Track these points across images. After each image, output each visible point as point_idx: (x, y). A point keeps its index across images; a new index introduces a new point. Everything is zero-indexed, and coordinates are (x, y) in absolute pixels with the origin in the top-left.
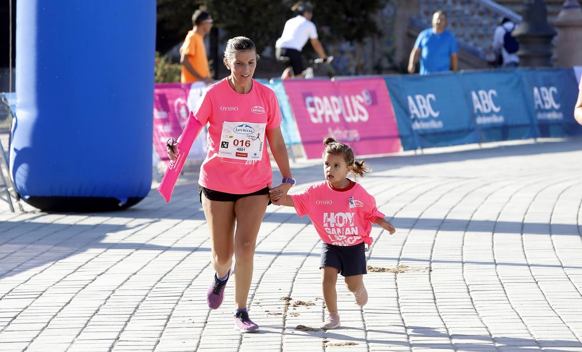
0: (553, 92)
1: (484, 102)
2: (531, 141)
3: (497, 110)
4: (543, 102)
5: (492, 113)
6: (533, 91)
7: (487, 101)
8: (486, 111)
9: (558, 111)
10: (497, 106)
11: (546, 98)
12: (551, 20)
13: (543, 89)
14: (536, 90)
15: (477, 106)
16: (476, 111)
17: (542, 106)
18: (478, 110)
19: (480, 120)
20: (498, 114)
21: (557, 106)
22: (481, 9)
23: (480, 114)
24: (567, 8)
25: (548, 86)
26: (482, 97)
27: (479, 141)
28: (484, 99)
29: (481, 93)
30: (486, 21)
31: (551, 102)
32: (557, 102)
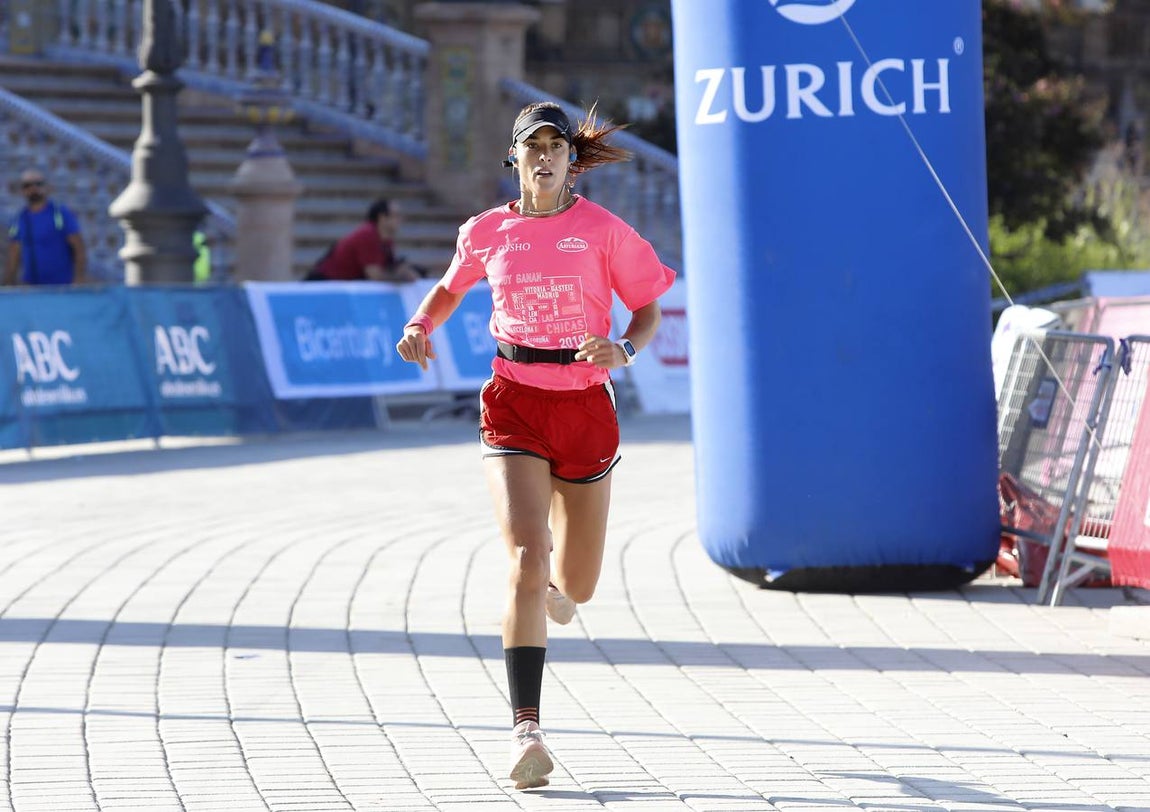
0: (199, 339)
1: (40, 358)
2: (146, 444)
3: (70, 375)
4: (176, 359)
5: (58, 382)
6: (153, 336)
7: (47, 357)
8: (44, 377)
9: (209, 379)
10: (70, 365)
11: (180, 351)
12: (196, 179)
13: (176, 331)
14: (160, 335)
15: (25, 366)
16: (21, 378)
17: (173, 368)
18: (27, 375)
19: (30, 398)
20: (73, 385)
21: (207, 369)
22: (73, 154)
23: (31, 383)
24: (258, 155)
25: (187, 323)
26: (35, 347)
27: (28, 444)
28: (42, 351)
29: (34, 337)
30: (83, 182)
31: (194, 361)
32: (207, 359)
